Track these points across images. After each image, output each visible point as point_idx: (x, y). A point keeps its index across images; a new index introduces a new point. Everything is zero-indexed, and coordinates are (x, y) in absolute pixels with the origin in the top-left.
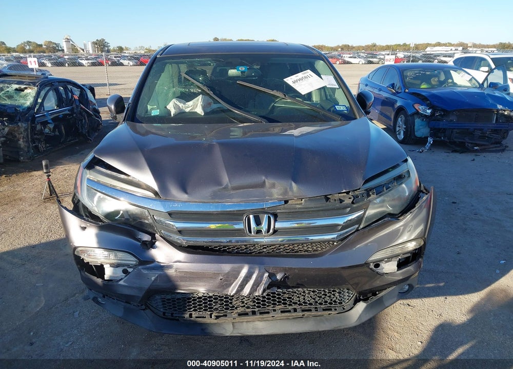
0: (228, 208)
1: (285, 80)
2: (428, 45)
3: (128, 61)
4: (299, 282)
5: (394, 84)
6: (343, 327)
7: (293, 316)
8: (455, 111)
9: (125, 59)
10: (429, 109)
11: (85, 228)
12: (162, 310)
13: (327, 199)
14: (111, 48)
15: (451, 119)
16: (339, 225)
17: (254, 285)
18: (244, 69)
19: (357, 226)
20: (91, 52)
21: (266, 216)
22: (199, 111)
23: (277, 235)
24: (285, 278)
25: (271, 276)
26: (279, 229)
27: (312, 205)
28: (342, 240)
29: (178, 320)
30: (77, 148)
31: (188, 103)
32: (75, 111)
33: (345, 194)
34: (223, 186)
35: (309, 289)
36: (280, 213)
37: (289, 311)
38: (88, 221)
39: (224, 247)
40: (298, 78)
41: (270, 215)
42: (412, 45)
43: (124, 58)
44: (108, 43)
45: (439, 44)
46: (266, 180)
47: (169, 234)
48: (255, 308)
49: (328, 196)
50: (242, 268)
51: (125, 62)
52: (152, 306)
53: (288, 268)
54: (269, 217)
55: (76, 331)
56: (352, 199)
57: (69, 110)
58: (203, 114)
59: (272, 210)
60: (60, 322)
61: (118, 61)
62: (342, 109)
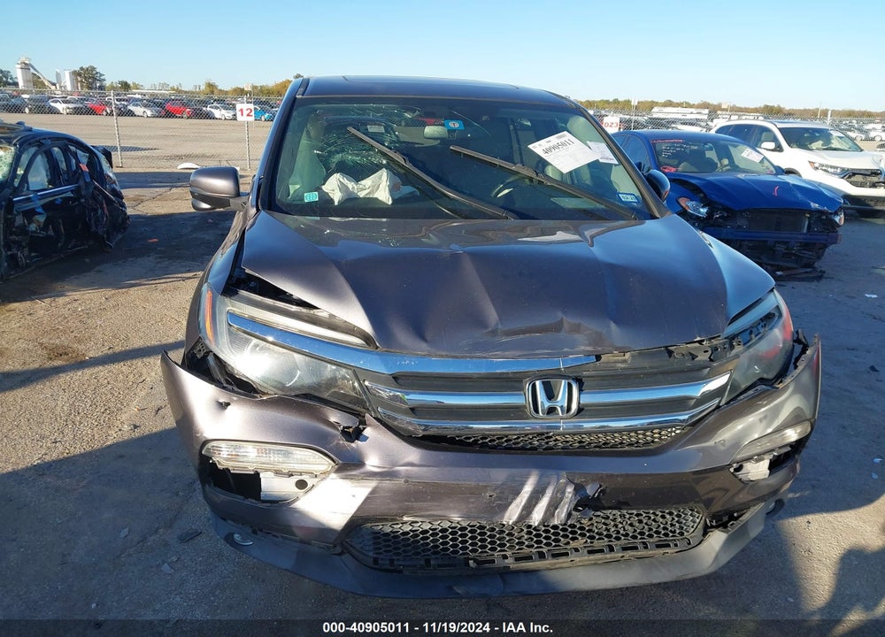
0: (499, 369)
1: (530, 146)
2: (652, 105)
3: (143, 109)
4: (621, 499)
5: (640, 163)
6: (690, 576)
7: (606, 559)
8: (744, 211)
9: (137, 105)
10: (703, 207)
11: (228, 404)
12: (371, 554)
13: (670, 353)
14: (107, 83)
15: (739, 223)
16: (691, 398)
17: (549, 505)
18: (457, 125)
19: (717, 401)
20: (69, 88)
21: (564, 383)
22: (384, 196)
23: (583, 417)
24: (600, 493)
25: (579, 488)
26: (587, 405)
27: (646, 363)
28: (694, 424)
29: (400, 572)
30: (87, 260)
31: (363, 182)
32: (83, 193)
33: (697, 345)
34: (490, 329)
35: (630, 512)
36: (588, 377)
37: (601, 551)
38: (233, 391)
39: (498, 439)
40: (551, 144)
41: (571, 381)
42: (634, 103)
43: (136, 102)
44: (101, 75)
45: (669, 104)
46: (564, 318)
47: (393, 414)
48: (541, 547)
49: (670, 348)
50: (527, 477)
51: (138, 110)
52: (354, 548)
53: (607, 475)
54: (569, 383)
55: (178, 599)
56: (710, 352)
57: (72, 191)
58: (390, 202)
59: (574, 372)
60: (143, 582)
61: (125, 107)
62: (630, 200)
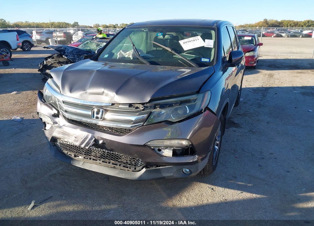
4: (112, 148)
7: (112, 166)
11: (41, 104)
16: (132, 121)
17: (86, 143)
18: (161, 34)
19: (142, 123)
21: (101, 110)
24: (103, 143)
25: (96, 140)
26: (106, 118)
31: (127, 53)
37: (106, 162)
46: (104, 91)
53: (105, 139)
54: (103, 111)
55: (49, 154)
56: (143, 108)
58: (132, 59)
59: (105, 107)
62: (205, 61)
